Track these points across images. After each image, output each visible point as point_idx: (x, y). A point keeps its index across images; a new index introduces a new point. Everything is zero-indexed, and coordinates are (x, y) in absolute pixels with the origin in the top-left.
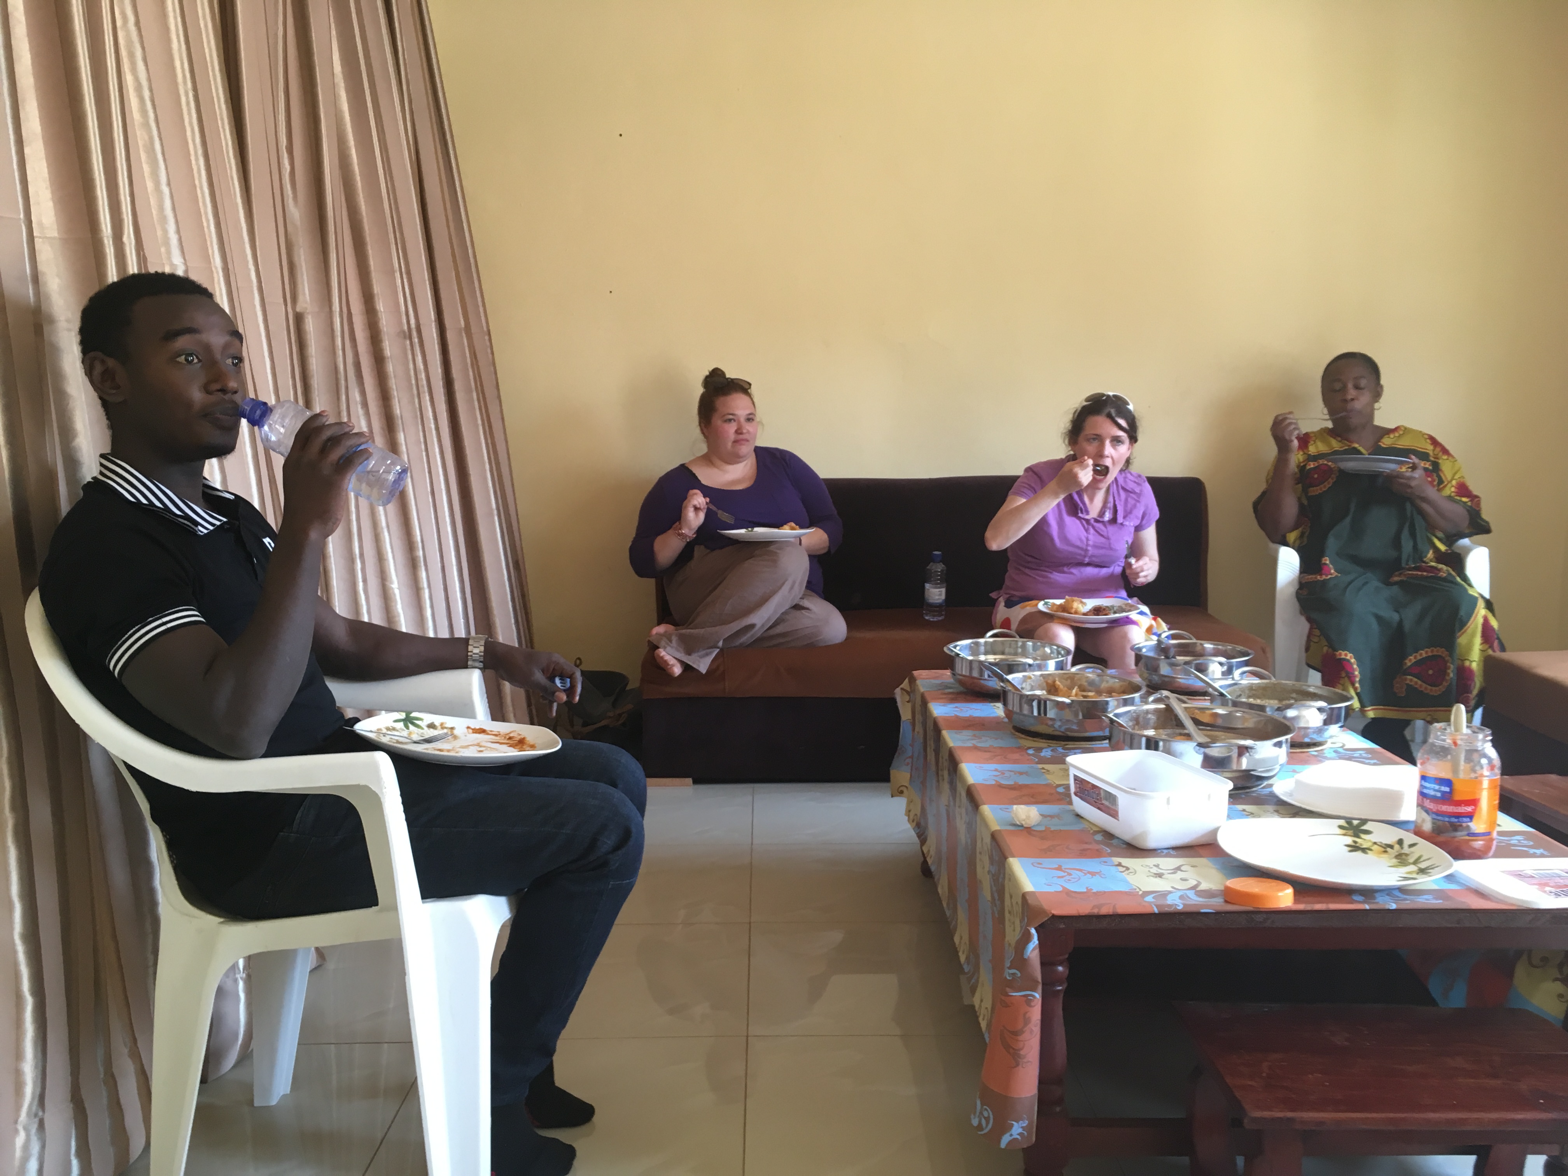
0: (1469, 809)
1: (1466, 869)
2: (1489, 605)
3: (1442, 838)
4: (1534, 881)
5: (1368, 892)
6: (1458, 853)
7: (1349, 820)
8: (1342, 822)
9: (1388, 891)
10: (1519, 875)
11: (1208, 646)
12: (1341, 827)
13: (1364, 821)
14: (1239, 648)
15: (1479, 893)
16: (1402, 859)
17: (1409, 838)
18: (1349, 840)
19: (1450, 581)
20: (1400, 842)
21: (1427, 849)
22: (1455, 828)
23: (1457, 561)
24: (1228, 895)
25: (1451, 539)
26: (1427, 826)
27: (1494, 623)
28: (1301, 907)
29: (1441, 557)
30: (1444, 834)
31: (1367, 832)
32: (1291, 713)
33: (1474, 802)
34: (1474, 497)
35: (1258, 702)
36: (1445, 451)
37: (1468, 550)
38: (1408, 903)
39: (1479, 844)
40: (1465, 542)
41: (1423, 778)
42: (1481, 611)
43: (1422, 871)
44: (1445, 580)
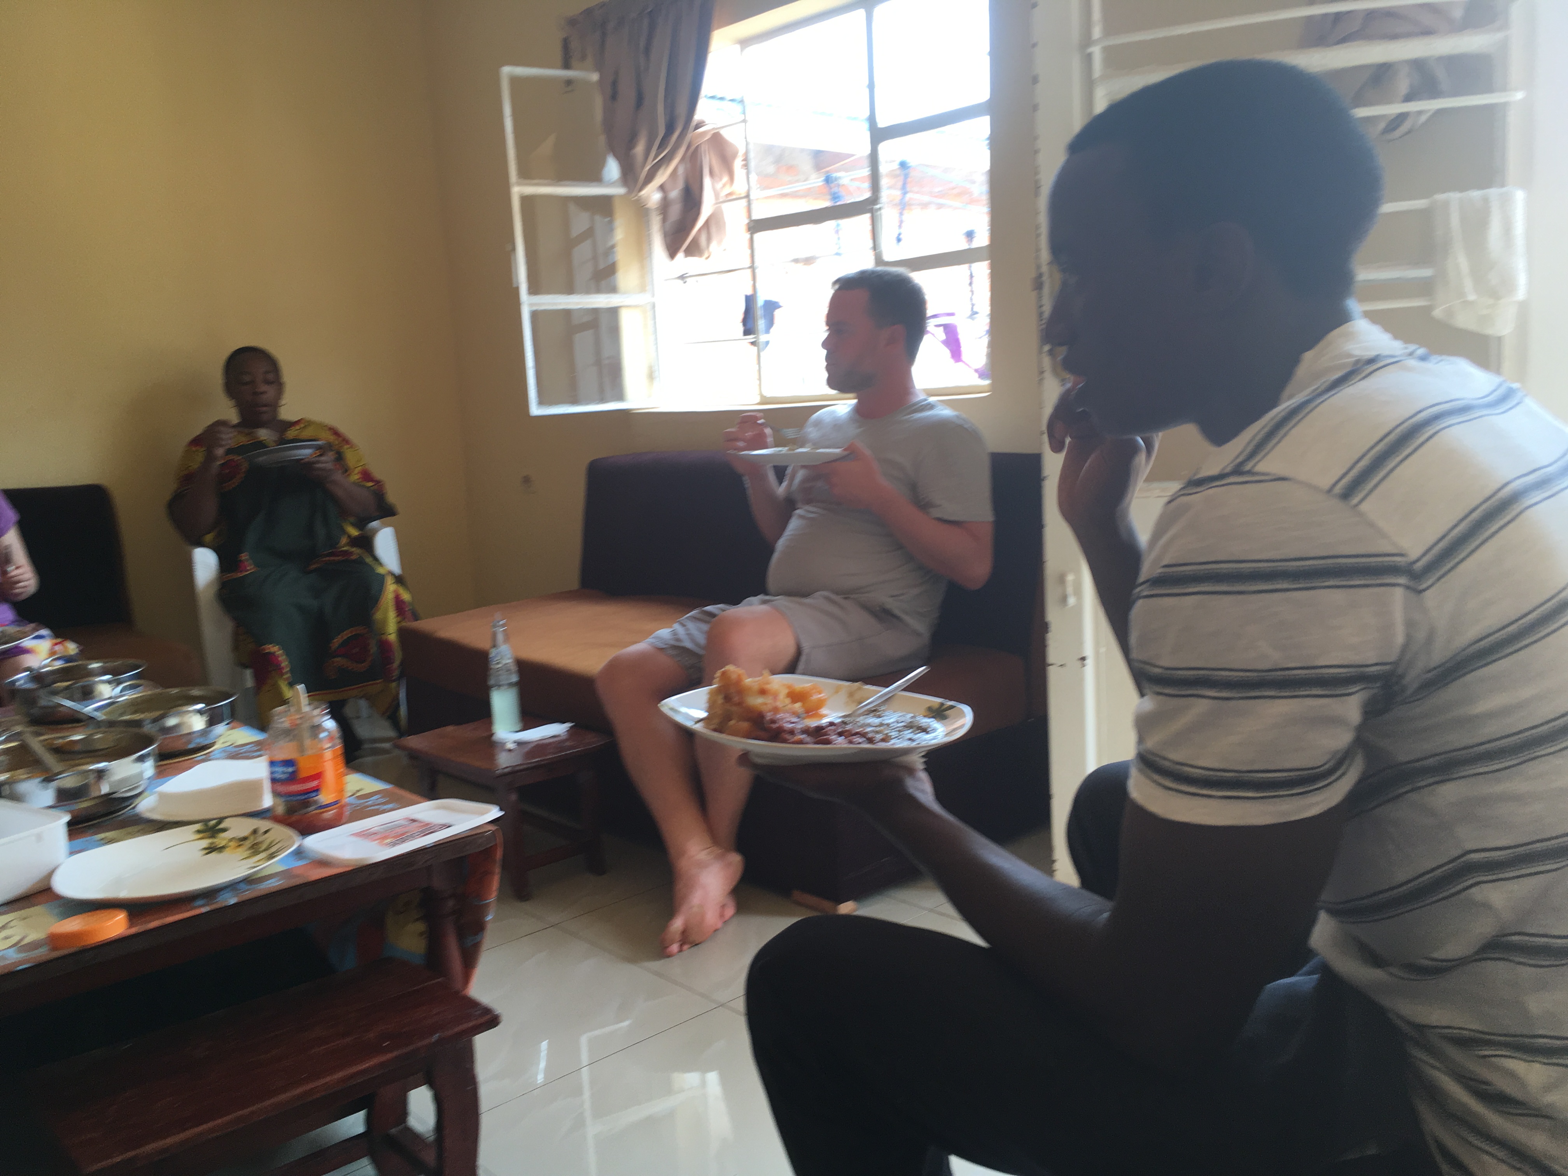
0: (314, 784)
1: (316, 842)
2: (399, 580)
3: (294, 818)
4: (378, 836)
5: (210, 894)
6: (307, 829)
7: (205, 822)
8: (198, 827)
9: (232, 886)
10: (365, 835)
11: (95, 665)
12: (199, 832)
13: (221, 820)
14: (131, 661)
15: (323, 862)
16: (255, 849)
17: (263, 824)
18: (205, 843)
19: (360, 562)
20: (255, 832)
21: (280, 832)
22: (306, 804)
23: (366, 543)
24: (54, 940)
25: (362, 522)
26: (280, 810)
27: (406, 596)
28: (134, 930)
29: (355, 542)
30: (297, 813)
31: (224, 830)
32: (171, 722)
33: (318, 776)
34: (378, 482)
35: (136, 717)
36: (346, 441)
37: (375, 532)
38: (249, 893)
39: (329, 814)
40: (375, 524)
41: (272, 763)
42: (391, 588)
43: (271, 856)
44: (354, 561)
